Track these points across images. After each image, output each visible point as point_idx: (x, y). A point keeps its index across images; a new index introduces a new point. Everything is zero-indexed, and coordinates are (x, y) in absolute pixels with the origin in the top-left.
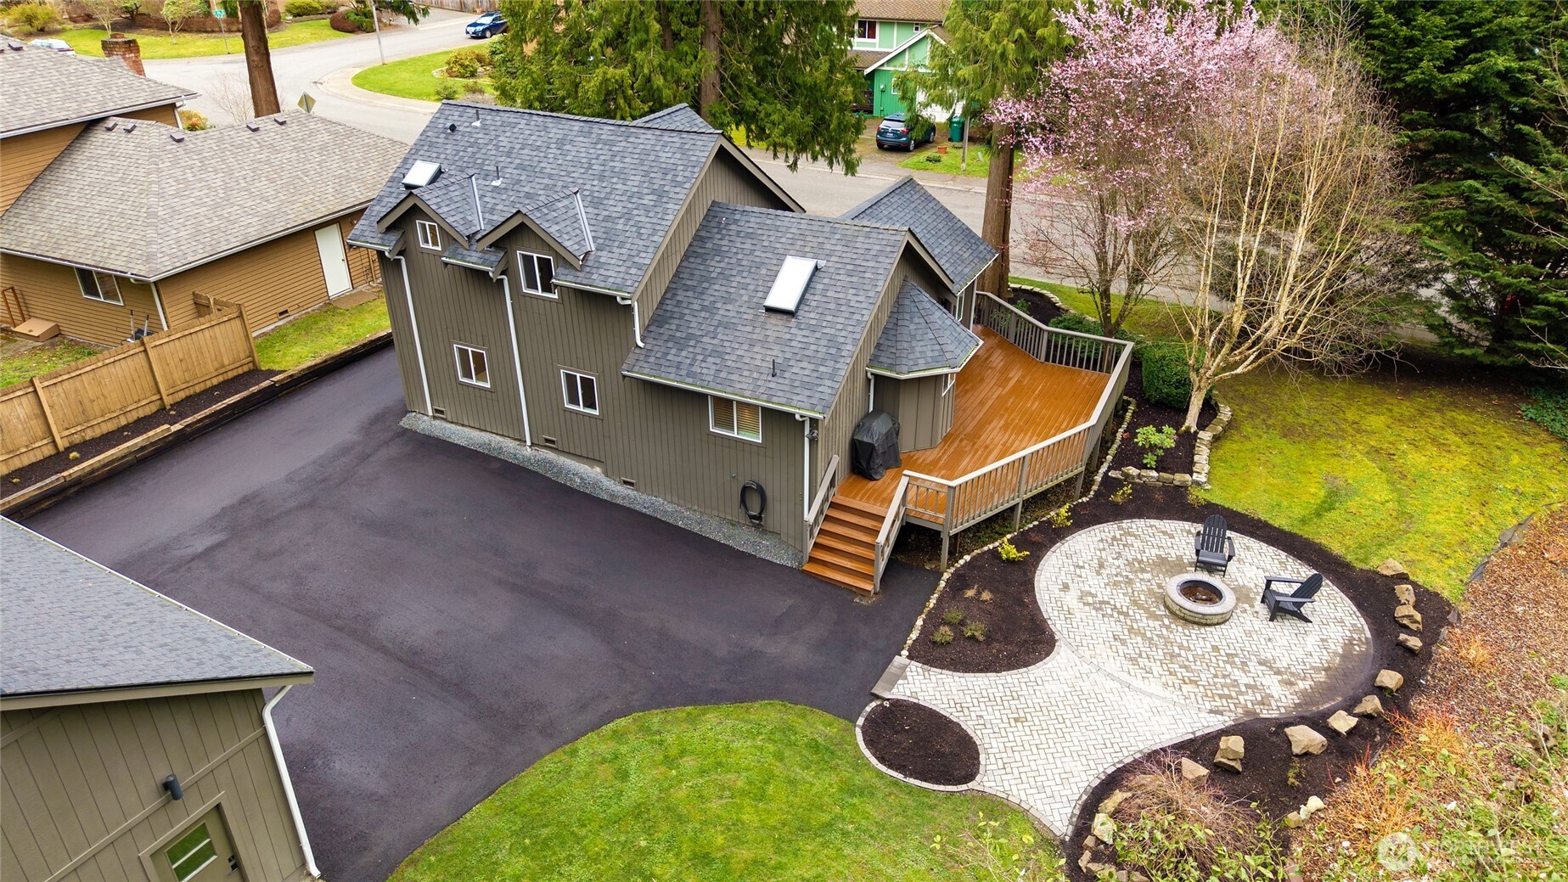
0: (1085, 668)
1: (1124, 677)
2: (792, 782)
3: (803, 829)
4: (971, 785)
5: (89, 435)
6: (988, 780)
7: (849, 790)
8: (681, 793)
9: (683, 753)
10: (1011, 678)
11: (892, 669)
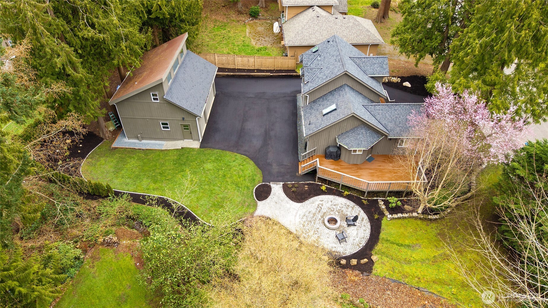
0: (297, 209)
1: (298, 215)
2: (245, 180)
3: (236, 185)
4: (258, 201)
5: (261, 69)
6: (260, 203)
7: (248, 187)
8: (235, 168)
9: (243, 166)
10: (287, 199)
11: (278, 183)
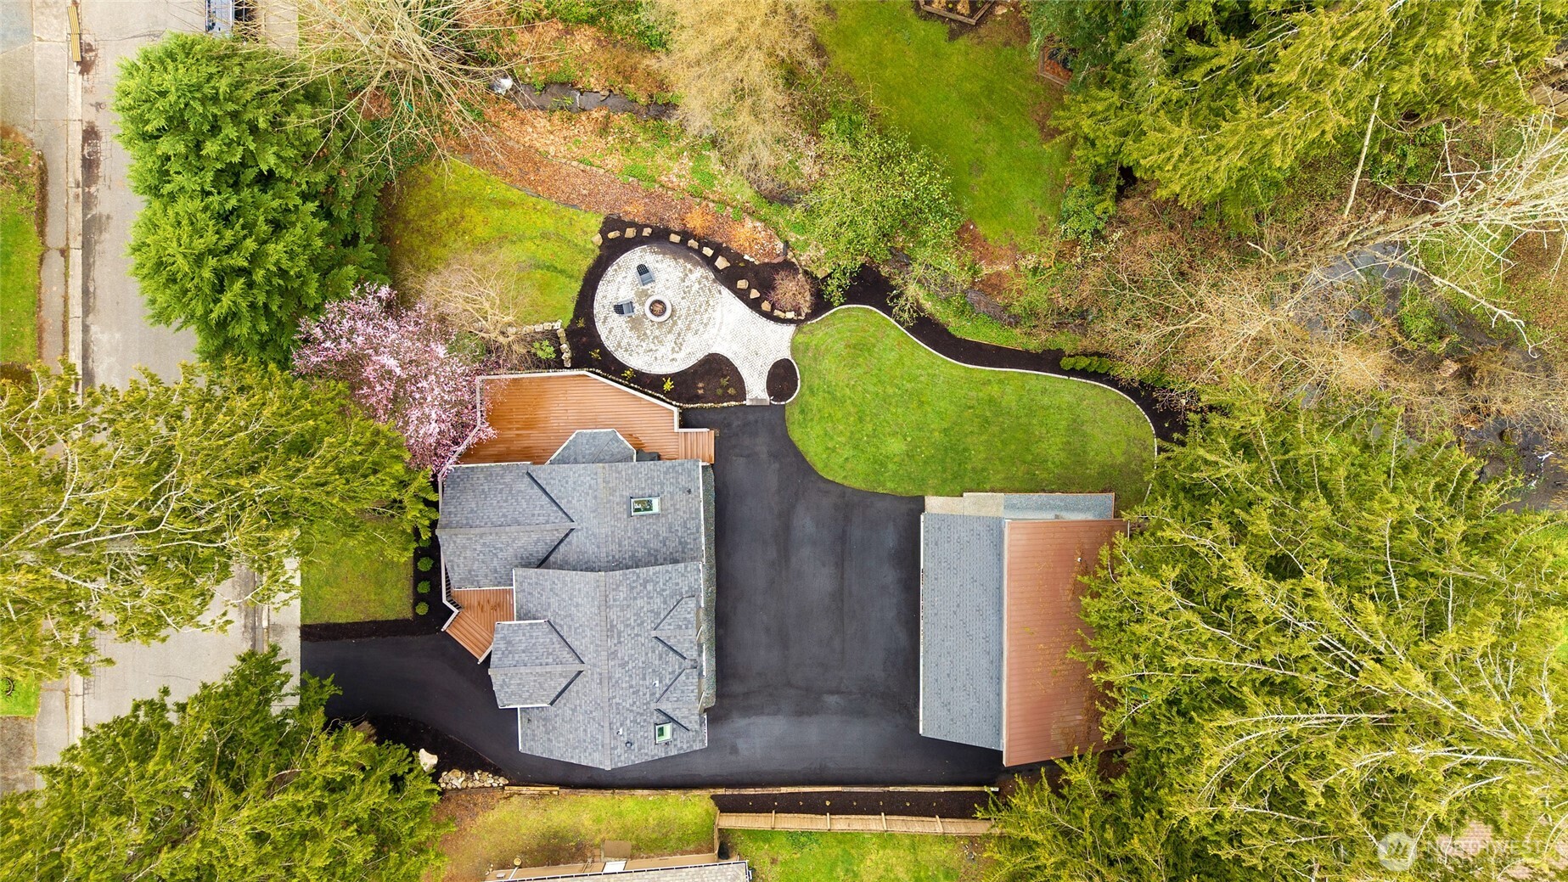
0: (719, 339)
1: (717, 326)
2: (820, 411)
3: (834, 398)
4: (790, 358)
6: (787, 355)
7: (812, 393)
8: (842, 439)
9: (828, 448)
10: (737, 363)
11: (754, 403)
